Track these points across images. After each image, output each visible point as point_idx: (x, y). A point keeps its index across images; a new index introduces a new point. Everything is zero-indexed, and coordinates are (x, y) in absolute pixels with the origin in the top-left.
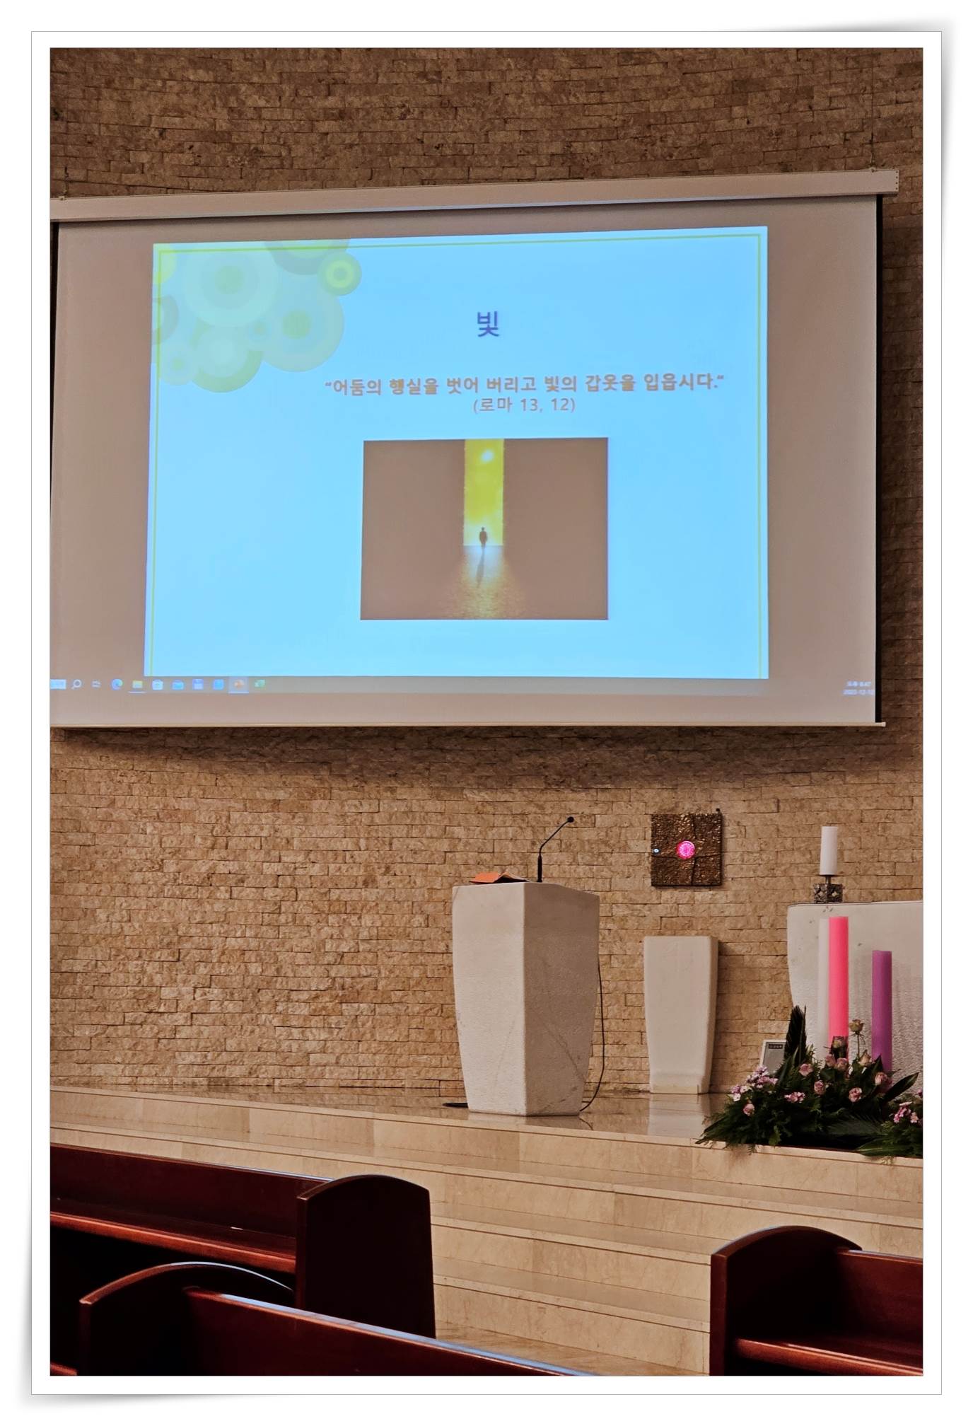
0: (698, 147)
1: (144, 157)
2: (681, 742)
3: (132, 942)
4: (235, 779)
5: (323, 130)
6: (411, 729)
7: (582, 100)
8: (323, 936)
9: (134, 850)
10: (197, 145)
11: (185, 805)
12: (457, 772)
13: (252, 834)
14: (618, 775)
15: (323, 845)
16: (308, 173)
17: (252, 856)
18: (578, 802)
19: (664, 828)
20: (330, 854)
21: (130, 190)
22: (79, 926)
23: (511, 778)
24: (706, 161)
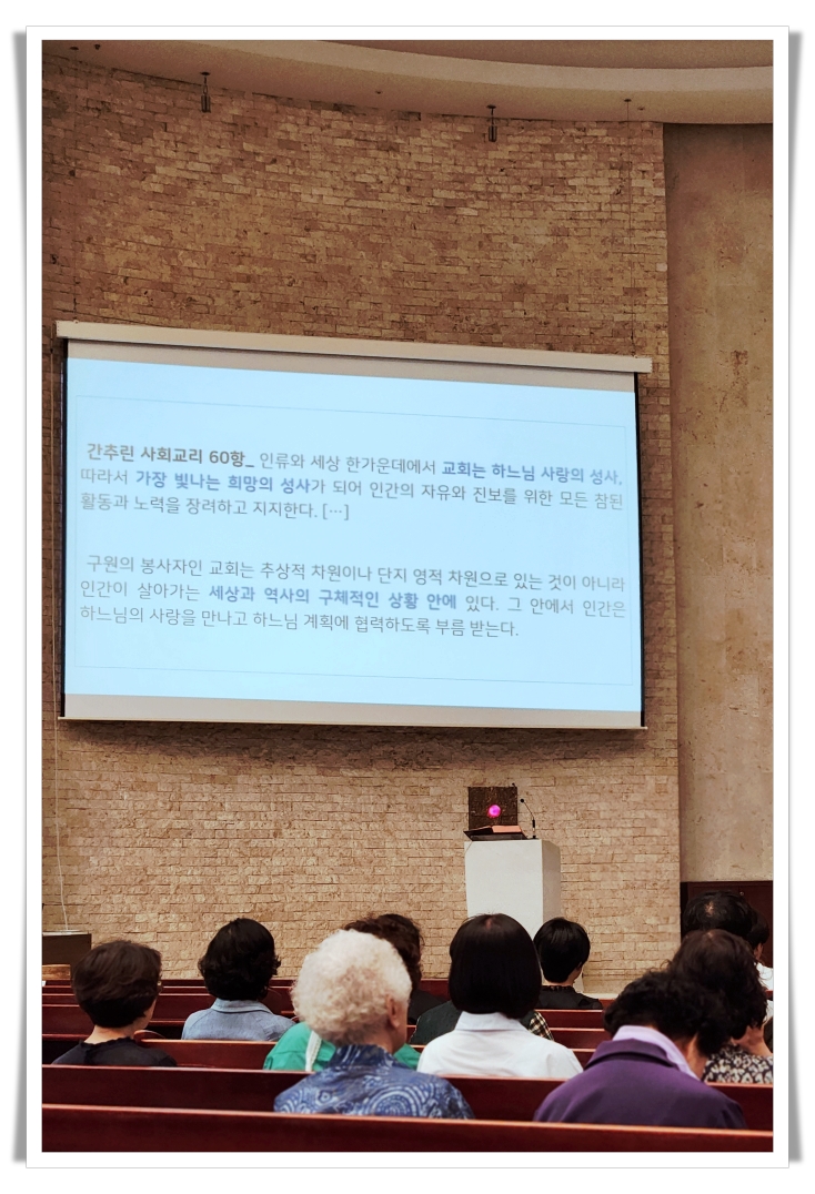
0: (492, 326)
1: (114, 297)
2: (488, 738)
3: (115, 880)
4: (182, 759)
5: (237, 288)
6: (304, 725)
7: (413, 285)
8: (247, 873)
9: (115, 812)
10: (150, 291)
11: (150, 778)
12: (334, 755)
13: (197, 800)
14: (444, 760)
15: (245, 808)
16: (227, 319)
17: (197, 815)
18: (418, 777)
19: (478, 798)
20: (251, 814)
21: (106, 320)
22: (79, 870)
23: (371, 761)
24: (497, 336)
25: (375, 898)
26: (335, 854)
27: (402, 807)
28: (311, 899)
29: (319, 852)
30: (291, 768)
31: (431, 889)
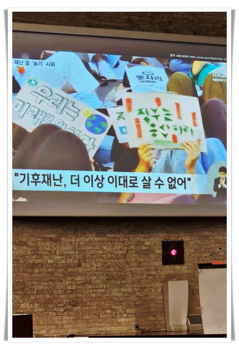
4: (38, 230)
8: (67, 284)
11: (24, 239)
12: (104, 227)
13: (44, 249)
15: (65, 253)
17: (45, 257)
18: (140, 238)
19: (166, 246)
20: (68, 256)
23: (120, 230)
25: (121, 295)
26: (105, 274)
27: (134, 251)
28: (94, 296)
29: (97, 273)
30: (85, 233)
31: (146, 290)
